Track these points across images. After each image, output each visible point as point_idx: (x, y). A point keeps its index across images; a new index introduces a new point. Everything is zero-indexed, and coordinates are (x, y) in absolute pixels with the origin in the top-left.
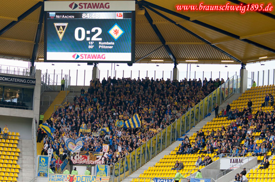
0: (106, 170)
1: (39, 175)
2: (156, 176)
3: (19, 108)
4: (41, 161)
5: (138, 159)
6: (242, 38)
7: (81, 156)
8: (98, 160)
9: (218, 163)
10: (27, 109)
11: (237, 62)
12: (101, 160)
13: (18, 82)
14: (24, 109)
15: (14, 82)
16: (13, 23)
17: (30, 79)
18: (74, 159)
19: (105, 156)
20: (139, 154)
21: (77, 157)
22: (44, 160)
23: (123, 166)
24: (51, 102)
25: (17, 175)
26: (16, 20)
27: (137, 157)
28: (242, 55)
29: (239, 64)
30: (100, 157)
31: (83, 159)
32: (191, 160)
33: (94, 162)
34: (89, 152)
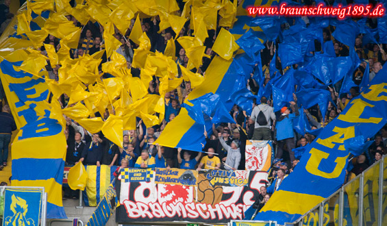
4: (12, 208)
7: (162, 187)
8: (227, 203)
12: (240, 201)
18: (131, 198)
19: (256, 184)
21: (146, 193)
22: (23, 204)
30: (237, 191)
31: (169, 197)
33: (212, 211)
34: (195, 173)
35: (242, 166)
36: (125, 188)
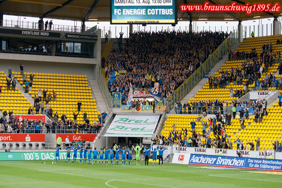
5: (181, 92)
13: (86, 39)
15: (83, 39)
17: (94, 36)
21: (136, 93)
23: (173, 98)
31: (140, 93)
33: (148, 95)
34: (145, 89)
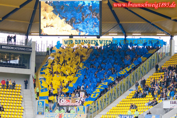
0: (84, 110)
1: (38, 113)
2: (121, 113)
3: (21, 68)
4: (39, 104)
5: (105, 101)
6: (172, 19)
7: (65, 100)
8: (77, 103)
9: (162, 104)
10: (26, 68)
11: (168, 34)
12: (79, 102)
13: (20, 50)
14: (24, 68)
15: (18, 50)
16: (16, 9)
17: (28, 48)
18: (60, 102)
19: (82, 100)
20: (105, 98)
21: (63, 101)
22: (41, 103)
23: (95, 107)
24: (41, 63)
25: (22, 114)
26: (19, 7)
27: (104, 100)
28: (171, 30)
29: (169, 36)
31: (67, 102)
32: (142, 102)
33: (74, 104)
34: (71, 98)
35: (79, 96)
36: (59, 100)
